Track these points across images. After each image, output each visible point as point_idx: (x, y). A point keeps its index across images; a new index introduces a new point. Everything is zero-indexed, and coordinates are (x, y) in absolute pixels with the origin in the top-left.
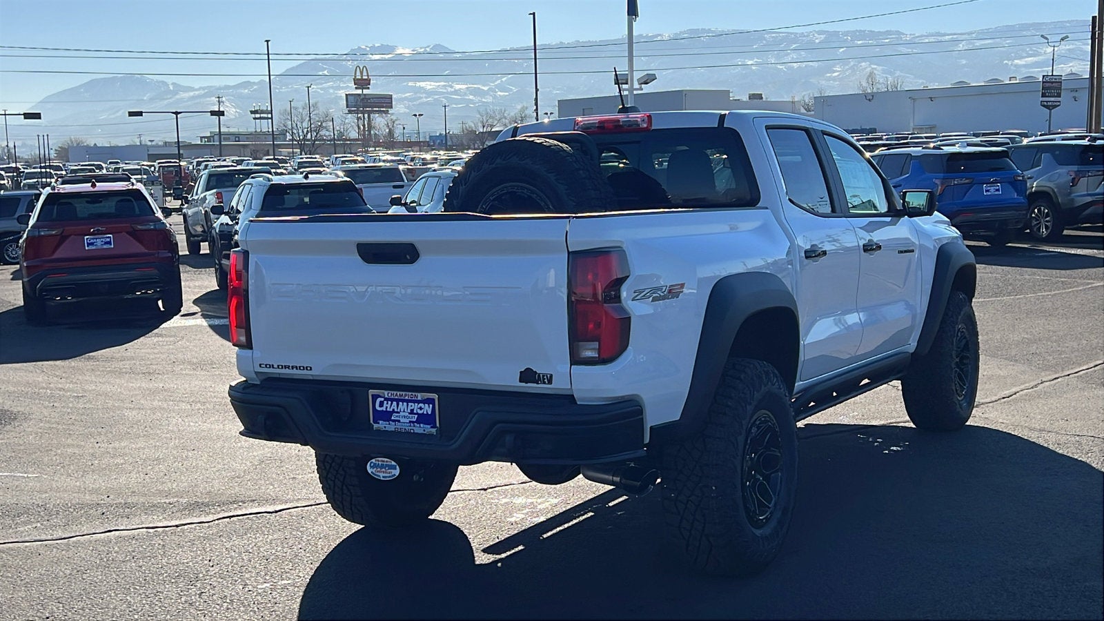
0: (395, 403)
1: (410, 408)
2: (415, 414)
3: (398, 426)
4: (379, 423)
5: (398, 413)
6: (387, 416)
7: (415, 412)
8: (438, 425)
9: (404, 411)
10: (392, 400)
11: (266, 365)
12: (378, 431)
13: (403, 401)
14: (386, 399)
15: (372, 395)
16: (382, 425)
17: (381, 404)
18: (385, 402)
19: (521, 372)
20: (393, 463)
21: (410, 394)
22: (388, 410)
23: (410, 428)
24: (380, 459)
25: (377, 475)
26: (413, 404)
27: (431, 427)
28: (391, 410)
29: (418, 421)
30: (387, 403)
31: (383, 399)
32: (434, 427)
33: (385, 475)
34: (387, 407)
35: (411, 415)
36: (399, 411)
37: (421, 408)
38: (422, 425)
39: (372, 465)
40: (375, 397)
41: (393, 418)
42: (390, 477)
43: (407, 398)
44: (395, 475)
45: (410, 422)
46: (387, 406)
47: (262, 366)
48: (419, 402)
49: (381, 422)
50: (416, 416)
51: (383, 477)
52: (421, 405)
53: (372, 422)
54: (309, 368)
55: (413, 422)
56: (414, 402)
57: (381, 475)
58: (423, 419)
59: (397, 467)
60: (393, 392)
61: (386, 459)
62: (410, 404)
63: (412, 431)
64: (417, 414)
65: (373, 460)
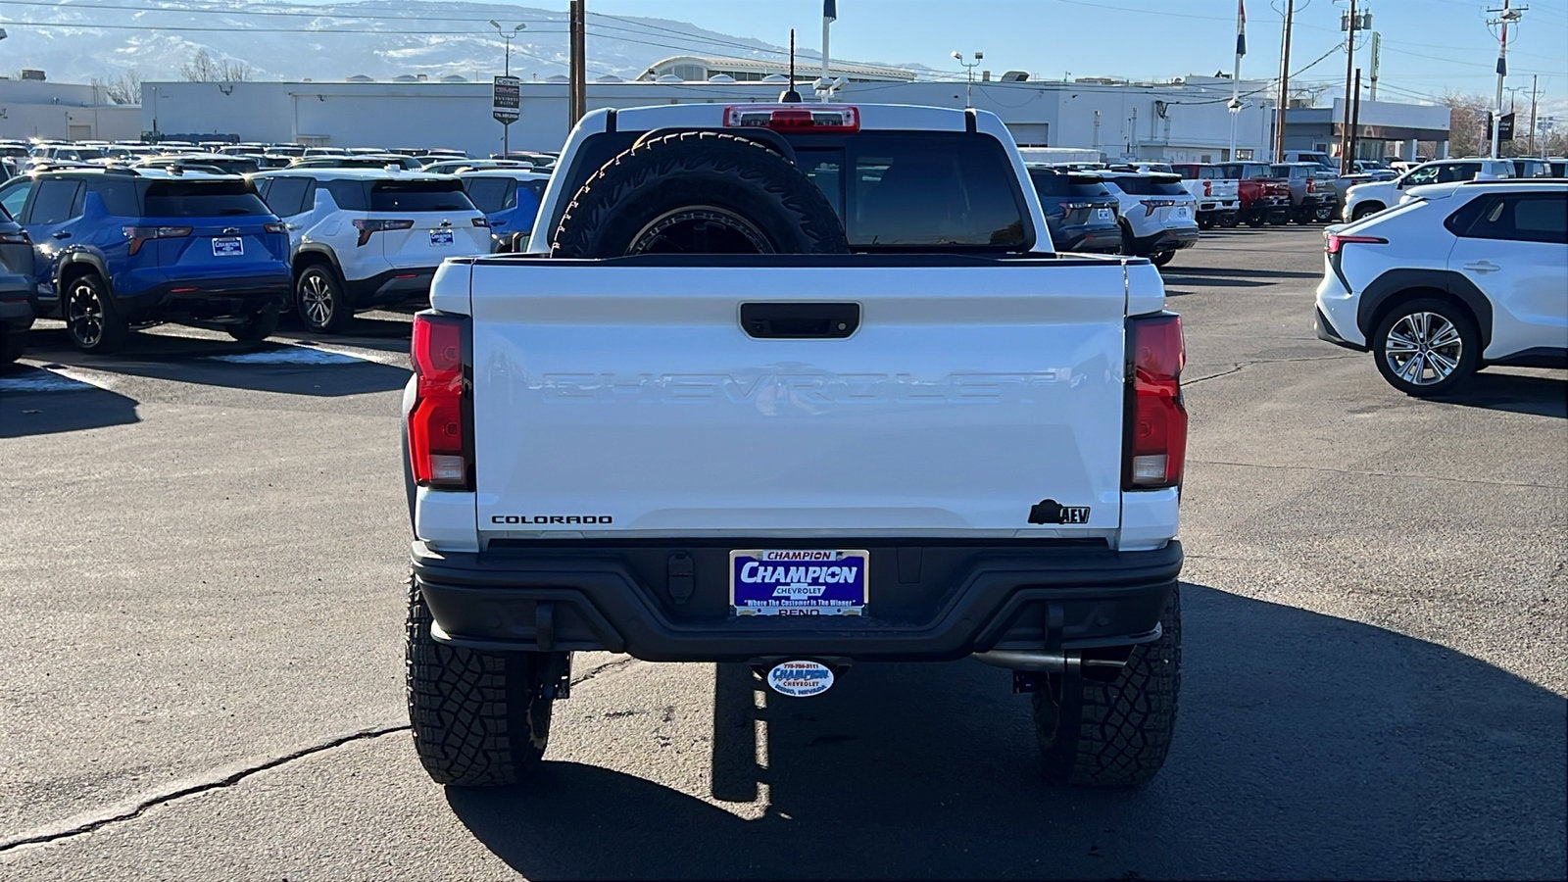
0: (781, 569)
1: (811, 575)
2: (822, 584)
3: (787, 608)
4: (746, 604)
5: (788, 584)
6: (764, 591)
7: (821, 581)
8: (866, 601)
9: (799, 581)
10: (775, 565)
11: (508, 519)
12: (746, 618)
13: (798, 565)
14: (762, 563)
15: (737, 559)
16: (753, 607)
17: (753, 572)
18: (762, 569)
19: (1034, 507)
20: (822, 667)
21: (815, 552)
22: (767, 580)
23: (810, 608)
24: (794, 663)
25: (788, 691)
26: (817, 569)
27: (853, 604)
28: (773, 581)
29: (826, 596)
30: (766, 570)
31: (756, 564)
32: (860, 602)
33: (804, 688)
34: (764, 577)
35: (812, 588)
36: (788, 580)
37: (833, 575)
38: (833, 602)
39: (778, 673)
40: (740, 562)
41: (775, 594)
42: (815, 691)
43: (807, 559)
44: (824, 687)
45: (810, 598)
46: (765, 575)
47: (497, 520)
48: (830, 564)
49: (750, 602)
50: (823, 588)
51: (800, 692)
52: (836, 569)
53: (732, 602)
54: (606, 520)
55: (816, 598)
56: (821, 564)
57: (796, 689)
58: (834, 591)
59: (830, 672)
60: (779, 552)
61: (805, 663)
62: (811, 569)
63: (815, 613)
64: (826, 584)
65: (781, 666)
